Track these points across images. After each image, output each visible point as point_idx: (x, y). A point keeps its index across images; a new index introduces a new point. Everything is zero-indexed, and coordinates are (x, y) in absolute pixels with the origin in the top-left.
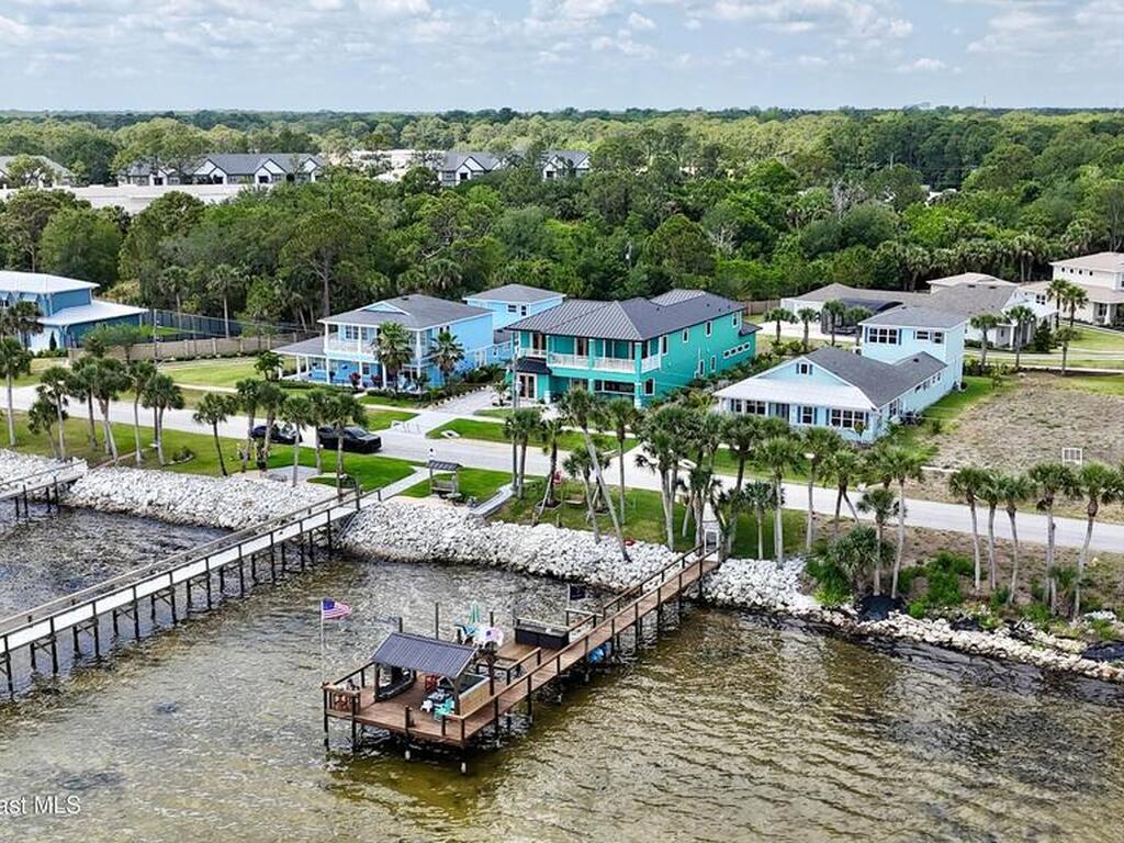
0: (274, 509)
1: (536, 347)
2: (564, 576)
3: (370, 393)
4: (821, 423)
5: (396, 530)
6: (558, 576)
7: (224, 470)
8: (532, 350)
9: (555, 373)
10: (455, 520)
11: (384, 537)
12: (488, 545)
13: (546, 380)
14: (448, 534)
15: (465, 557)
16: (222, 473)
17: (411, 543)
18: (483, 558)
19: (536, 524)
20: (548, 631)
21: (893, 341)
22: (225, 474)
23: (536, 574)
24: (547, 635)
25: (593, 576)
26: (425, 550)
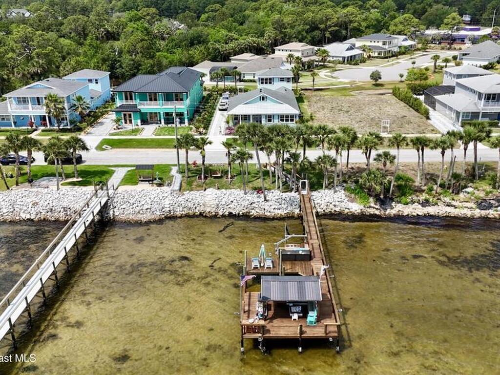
0: (54, 204)
1: (126, 99)
2: (239, 214)
3: (43, 131)
4: (276, 122)
5: (136, 205)
6: (235, 215)
7: (7, 187)
8: (124, 101)
9: (142, 111)
10: (166, 195)
11: (132, 210)
12: (189, 204)
13: (138, 115)
14: (167, 203)
15: (181, 213)
16: (6, 188)
17: (148, 210)
18: (190, 212)
19: (205, 190)
20: (300, 253)
21: (270, 83)
22: (8, 189)
23: (223, 216)
24: (301, 255)
25: (253, 211)
26: (158, 213)
